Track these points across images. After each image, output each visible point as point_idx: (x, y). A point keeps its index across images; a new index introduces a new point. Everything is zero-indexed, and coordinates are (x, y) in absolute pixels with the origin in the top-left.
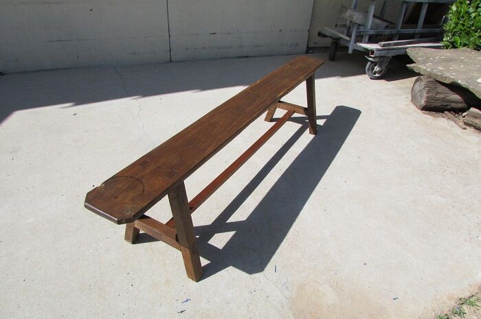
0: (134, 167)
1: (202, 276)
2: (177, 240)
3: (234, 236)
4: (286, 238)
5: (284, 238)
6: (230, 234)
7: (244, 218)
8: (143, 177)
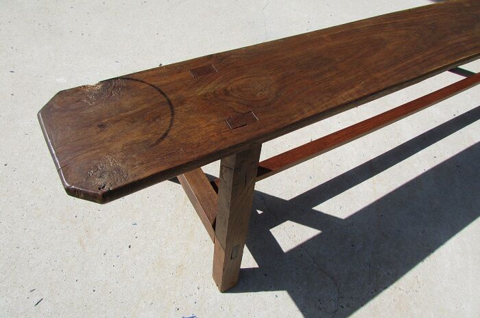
0: (180, 72)
1: (233, 287)
2: (214, 226)
3: (314, 238)
4: (395, 284)
5: (392, 283)
6: (310, 233)
7: (343, 215)
8: (182, 102)
